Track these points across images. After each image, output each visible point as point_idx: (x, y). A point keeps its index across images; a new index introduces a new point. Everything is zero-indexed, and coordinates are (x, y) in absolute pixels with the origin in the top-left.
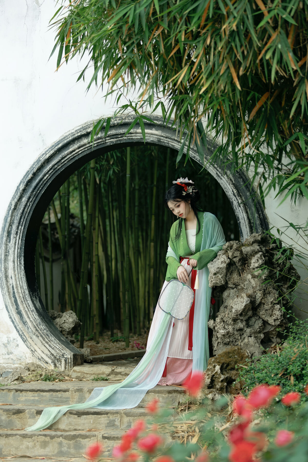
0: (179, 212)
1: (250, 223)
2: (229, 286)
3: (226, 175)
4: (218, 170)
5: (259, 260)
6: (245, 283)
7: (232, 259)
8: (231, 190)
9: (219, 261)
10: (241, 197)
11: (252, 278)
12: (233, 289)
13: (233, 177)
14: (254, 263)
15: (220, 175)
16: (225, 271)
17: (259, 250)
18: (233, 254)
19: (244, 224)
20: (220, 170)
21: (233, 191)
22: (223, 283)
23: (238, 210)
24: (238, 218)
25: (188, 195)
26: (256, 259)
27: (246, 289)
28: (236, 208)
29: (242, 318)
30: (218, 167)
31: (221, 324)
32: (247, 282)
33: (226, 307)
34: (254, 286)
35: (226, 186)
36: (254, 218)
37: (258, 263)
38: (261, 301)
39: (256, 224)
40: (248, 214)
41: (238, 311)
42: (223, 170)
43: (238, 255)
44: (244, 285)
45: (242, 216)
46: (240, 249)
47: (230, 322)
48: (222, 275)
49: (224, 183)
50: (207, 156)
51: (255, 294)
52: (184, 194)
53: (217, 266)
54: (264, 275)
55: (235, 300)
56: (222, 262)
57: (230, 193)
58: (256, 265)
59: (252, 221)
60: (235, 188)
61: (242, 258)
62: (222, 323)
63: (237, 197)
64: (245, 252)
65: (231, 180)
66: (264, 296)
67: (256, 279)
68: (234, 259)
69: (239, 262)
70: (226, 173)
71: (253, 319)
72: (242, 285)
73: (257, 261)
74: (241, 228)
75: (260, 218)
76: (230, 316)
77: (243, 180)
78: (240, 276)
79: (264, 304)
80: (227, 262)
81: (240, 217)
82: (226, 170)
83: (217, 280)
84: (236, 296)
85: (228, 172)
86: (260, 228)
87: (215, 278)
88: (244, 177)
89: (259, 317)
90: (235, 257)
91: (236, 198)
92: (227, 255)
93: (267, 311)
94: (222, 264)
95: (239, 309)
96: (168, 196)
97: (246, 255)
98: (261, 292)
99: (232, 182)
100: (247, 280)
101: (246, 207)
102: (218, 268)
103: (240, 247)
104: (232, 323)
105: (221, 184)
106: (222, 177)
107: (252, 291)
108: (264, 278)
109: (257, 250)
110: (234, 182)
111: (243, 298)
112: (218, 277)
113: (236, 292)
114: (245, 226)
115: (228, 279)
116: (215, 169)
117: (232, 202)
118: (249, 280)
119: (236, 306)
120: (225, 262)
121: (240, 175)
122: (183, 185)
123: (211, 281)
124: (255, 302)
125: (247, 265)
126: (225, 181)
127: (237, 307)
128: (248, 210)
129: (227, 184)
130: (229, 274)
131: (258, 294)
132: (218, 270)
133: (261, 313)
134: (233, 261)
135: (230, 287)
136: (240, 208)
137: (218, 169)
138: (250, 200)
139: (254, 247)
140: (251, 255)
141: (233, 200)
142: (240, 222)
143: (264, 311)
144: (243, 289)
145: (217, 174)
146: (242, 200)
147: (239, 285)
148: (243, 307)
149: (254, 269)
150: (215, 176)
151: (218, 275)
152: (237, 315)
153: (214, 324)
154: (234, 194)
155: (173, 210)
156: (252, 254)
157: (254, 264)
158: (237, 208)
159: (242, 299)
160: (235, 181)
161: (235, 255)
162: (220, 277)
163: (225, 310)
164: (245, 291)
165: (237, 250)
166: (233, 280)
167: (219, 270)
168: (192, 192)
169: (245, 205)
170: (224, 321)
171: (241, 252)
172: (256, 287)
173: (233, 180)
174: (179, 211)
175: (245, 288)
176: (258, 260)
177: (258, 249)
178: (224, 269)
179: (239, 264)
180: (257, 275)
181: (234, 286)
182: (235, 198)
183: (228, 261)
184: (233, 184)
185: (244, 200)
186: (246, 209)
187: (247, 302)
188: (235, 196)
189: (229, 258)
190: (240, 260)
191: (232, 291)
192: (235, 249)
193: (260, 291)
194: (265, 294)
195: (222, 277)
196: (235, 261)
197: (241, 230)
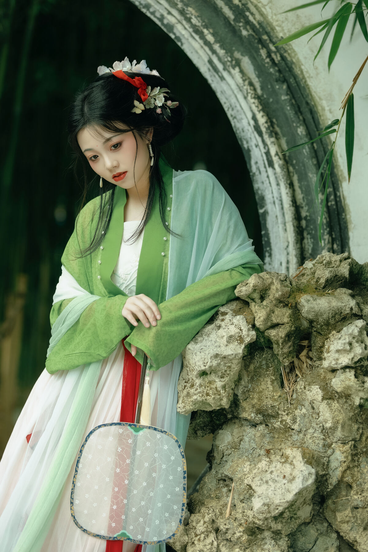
0: (117, 167)
1: (298, 217)
2: (244, 415)
3: (237, 69)
4: (214, 52)
5: (355, 345)
6: (297, 412)
7: (263, 333)
8: (250, 115)
9: (221, 332)
10: (277, 139)
11: (323, 399)
12: (255, 425)
13: (258, 77)
14: (338, 351)
15: (220, 66)
16: (236, 367)
17: (356, 310)
18: (268, 317)
19: (280, 220)
20: (221, 52)
21: (254, 118)
22: (225, 403)
23: (264, 175)
24: (263, 198)
25: (149, 113)
26: (347, 340)
27: (300, 432)
28: (258, 169)
29: (279, 526)
30: (216, 42)
31: (209, 541)
32: (304, 411)
33: (226, 480)
34: (328, 425)
35: (233, 100)
36: (310, 203)
37: (351, 355)
38: (343, 477)
39: (315, 221)
40: (294, 191)
41: (272, 508)
42: (229, 52)
43: (286, 320)
44: (294, 420)
45: (276, 194)
46: (291, 300)
47: (238, 534)
48: (226, 379)
49: (229, 92)
50: (187, 5)
51: (329, 452)
52: (139, 108)
53: (213, 351)
54: (362, 394)
55: (263, 464)
56: (231, 339)
57: (245, 122)
58: (345, 360)
59: (304, 214)
60: (263, 110)
61: (295, 331)
62: (212, 537)
63: (266, 136)
64: (308, 312)
65: (251, 84)
66: (353, 460)
67: (335, 405)
68: (272, 333)
69: (285, 342)
70: (238, 64)
71: (312, 532)
72: (288, 419)
73: (348, 348)
74: (266, 229)
75: (328, 207)
76: (239, 516)
77: (289, 87)
78: (282, 385)
79: (350, 486)
80: (247, 340)
81: (269, 198)
82: (237, 55)
83: (208, 394)
84: (263, 452)
85: (246, 62)
86: (326, 237)
87: (201, 386)
88: (292, 80)
89: (330, 525)
90: (274, 326)
91: (263, 141)
92: (250, 317)
93: (356, 511)
94: (231, 346)
95: (277, 502)
96: (82, 110)
97: (311, 322)
98: (347, 447)
99: (255, 90)
100: (307, 404)
101: (291, 169)
102: (216, 356)
103: (291, 294)
104: (245, 538)
105: (219, 95)
106: (225, 74)
107: (321, 442)
108: (357, 402)
109: (348, 311)
110: (259, 92)
111: (291, 463)
112: (210, 382)
113: (263, 436)
114: (281, 226)
115: (244, 393)
116: (207, 49)
117: (249, 151)
118: (312, 403)
119: (264, 487)
120: (241, 339)
121: (280, 71)
122: (136, 81)
123: (188, 395)
124: (326, 480)
125: (304, 353)
126: (234, 86)
127: (270, 493)
128: (295, 178)
129: (240, 97)
130: (246, 379)
131: (338, 453)
132: (215, 363)
133: (340, 516)
134: (264, 337)
135: (246, 420)
136: (270, 170)
137: (217, 47)
138: (306, 150)
139: (340, 299)
140: (327, 324)
141: (253, 143)
142: (266, 213)
143: (348, 512)
144: (288, 429)
145: (210, 62)
146: (280, 146)
147: (276, 416)
148: (290, 497)
149: (334, 371)
150: (204, 69)
151: (213, 377)
152: (266, 519)
153: (186, 538)
154: (257, 128)
155: (96, 157)
156: (332, 322)
157: (337, 355)
158: (262, 169)
159: (287, 469)
160: (262, 89)
161: (275, 320)
162: (219, 384)
163: (221, 492)
164: (295, 437)
165: (282, 302)
166: (259, 399)
167: (219, 365)
168: (163, 107)
169: (287, 161)
170: (217, 530)
171: (296, 309)
172: (334, 429)
173: (258, 85)
174: (115, 164)
175: (296, 427)
176: (350, 344)
177: (352, 309)
178: (235, 362)
179: (286, 350)
180: (339, 390)
181: (259, 418)
182: (259, 139)
183: (250, 336)
184: (258, 97)
185: (285, 147)
186: (289, 176)
187: (305, 479)
188: (260, 134)
189: (254, 326)
190: (288, 336)
191: (250, 432)
192: (277, 299)
193: (344, 443)
194: (356, 455)
195: (224, 387)
196: (273, 339)
197: (267, 235)
